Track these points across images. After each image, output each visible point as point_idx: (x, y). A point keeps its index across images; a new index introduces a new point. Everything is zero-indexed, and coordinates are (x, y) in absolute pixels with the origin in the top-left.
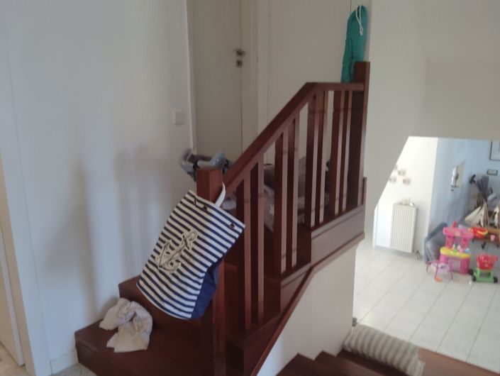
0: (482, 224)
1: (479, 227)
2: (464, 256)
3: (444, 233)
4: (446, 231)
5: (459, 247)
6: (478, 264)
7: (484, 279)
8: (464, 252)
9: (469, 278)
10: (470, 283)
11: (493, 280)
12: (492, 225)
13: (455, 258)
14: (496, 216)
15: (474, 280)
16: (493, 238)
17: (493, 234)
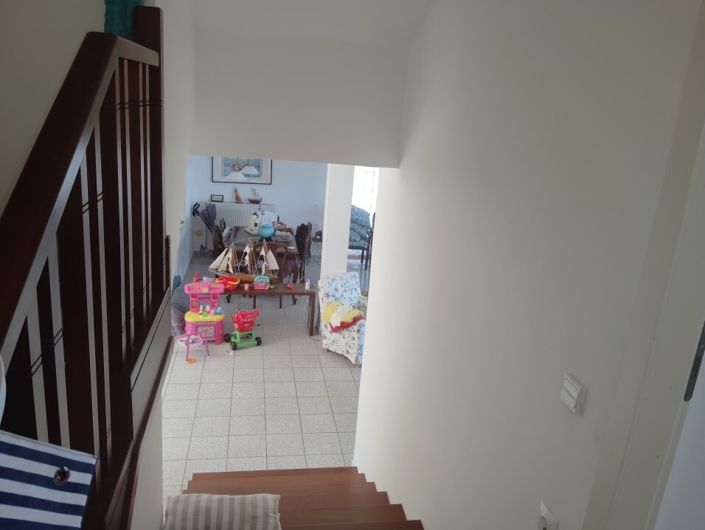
0: (231, 271)
1: (227, 275)
2: (217, 318)
3: (187, 292)
4: (189, 289)
5: (208, 308)
6: (236, 326)
7: (246, 343)
8: (216, 314)
9: (227, 346)
10: (232, 353)
11: (256, 342)
12: (243, 269)
13: (206, 324)
14: (247, 258)
15: (235, 348)
16: (246, 287)
17: (246, 282)
